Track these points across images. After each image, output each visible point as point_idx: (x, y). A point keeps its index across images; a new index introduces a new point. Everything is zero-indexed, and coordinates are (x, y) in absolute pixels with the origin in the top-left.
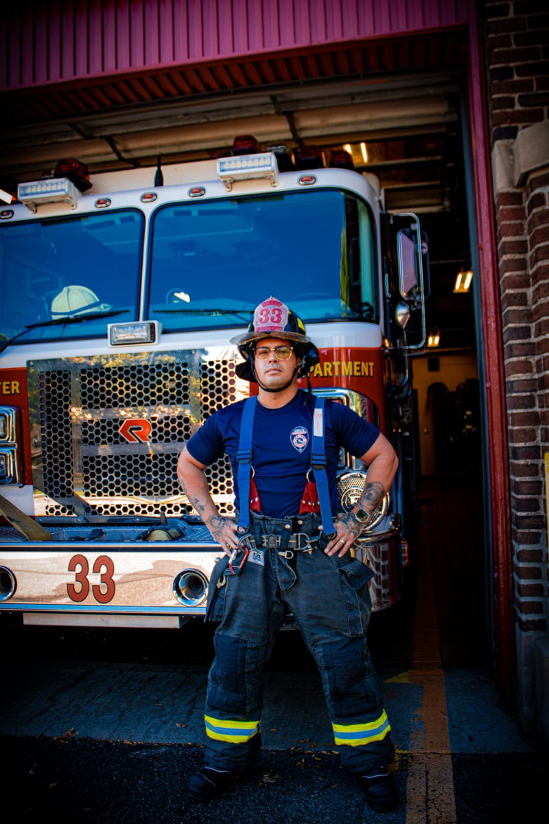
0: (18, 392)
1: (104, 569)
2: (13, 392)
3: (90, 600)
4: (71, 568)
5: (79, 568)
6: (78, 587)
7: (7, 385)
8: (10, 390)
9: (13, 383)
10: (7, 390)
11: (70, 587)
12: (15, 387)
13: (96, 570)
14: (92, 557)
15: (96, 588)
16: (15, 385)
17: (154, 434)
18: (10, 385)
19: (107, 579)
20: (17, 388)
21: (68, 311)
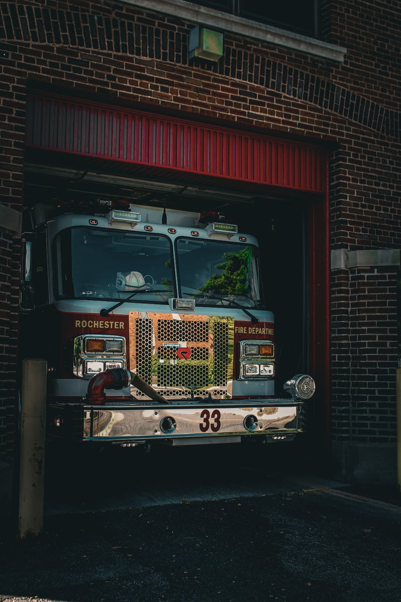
0: (123, 328)
1: (216, 416)
2: (120, 328)
3: (210, 431)
4: (202, 416)
5: (205, 416)
6: (205, 425)
7: (117, 324)
8: (119, 326)
9: (121, 323)
10: (117, 326)
11: (201, 425)
12: (122, 325)
13: (213, 416)
14: (211, 411)
15: (212, 425)
16: (122, 324)
17: (192, 355)
18: (119, 324)
19: (217, 420)
20: (123, 326)
21: (136, 285)
